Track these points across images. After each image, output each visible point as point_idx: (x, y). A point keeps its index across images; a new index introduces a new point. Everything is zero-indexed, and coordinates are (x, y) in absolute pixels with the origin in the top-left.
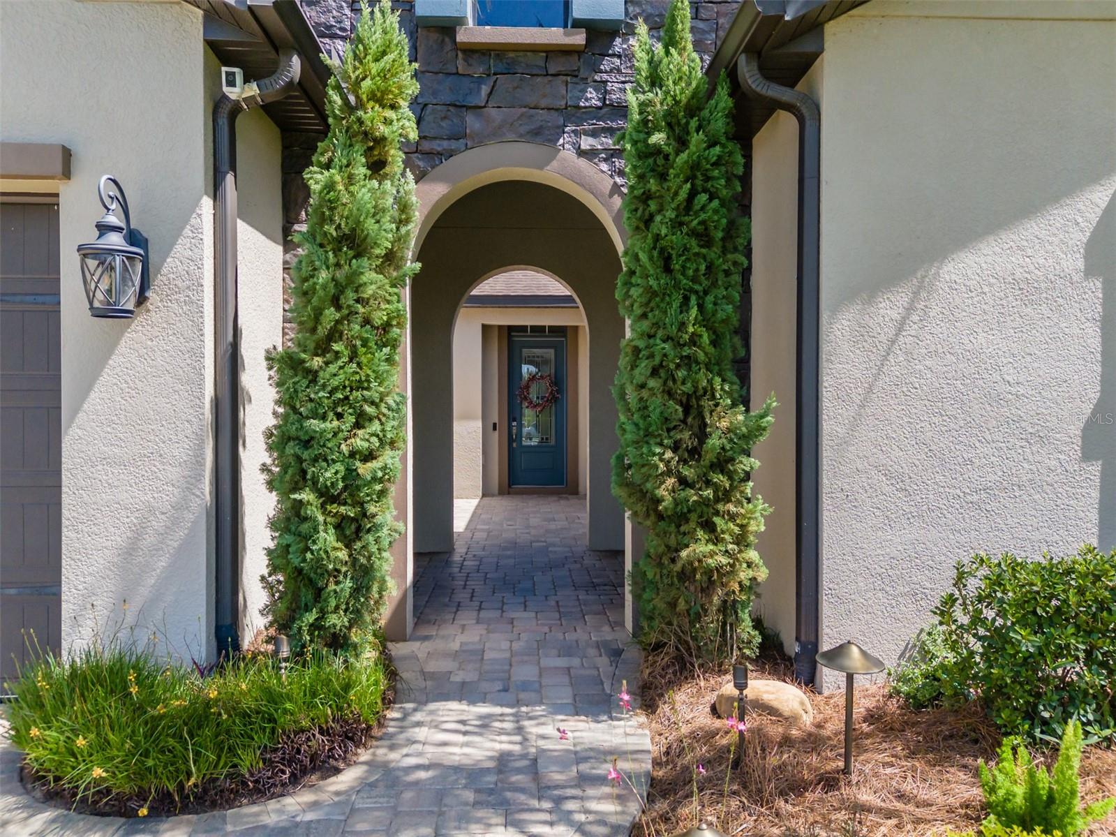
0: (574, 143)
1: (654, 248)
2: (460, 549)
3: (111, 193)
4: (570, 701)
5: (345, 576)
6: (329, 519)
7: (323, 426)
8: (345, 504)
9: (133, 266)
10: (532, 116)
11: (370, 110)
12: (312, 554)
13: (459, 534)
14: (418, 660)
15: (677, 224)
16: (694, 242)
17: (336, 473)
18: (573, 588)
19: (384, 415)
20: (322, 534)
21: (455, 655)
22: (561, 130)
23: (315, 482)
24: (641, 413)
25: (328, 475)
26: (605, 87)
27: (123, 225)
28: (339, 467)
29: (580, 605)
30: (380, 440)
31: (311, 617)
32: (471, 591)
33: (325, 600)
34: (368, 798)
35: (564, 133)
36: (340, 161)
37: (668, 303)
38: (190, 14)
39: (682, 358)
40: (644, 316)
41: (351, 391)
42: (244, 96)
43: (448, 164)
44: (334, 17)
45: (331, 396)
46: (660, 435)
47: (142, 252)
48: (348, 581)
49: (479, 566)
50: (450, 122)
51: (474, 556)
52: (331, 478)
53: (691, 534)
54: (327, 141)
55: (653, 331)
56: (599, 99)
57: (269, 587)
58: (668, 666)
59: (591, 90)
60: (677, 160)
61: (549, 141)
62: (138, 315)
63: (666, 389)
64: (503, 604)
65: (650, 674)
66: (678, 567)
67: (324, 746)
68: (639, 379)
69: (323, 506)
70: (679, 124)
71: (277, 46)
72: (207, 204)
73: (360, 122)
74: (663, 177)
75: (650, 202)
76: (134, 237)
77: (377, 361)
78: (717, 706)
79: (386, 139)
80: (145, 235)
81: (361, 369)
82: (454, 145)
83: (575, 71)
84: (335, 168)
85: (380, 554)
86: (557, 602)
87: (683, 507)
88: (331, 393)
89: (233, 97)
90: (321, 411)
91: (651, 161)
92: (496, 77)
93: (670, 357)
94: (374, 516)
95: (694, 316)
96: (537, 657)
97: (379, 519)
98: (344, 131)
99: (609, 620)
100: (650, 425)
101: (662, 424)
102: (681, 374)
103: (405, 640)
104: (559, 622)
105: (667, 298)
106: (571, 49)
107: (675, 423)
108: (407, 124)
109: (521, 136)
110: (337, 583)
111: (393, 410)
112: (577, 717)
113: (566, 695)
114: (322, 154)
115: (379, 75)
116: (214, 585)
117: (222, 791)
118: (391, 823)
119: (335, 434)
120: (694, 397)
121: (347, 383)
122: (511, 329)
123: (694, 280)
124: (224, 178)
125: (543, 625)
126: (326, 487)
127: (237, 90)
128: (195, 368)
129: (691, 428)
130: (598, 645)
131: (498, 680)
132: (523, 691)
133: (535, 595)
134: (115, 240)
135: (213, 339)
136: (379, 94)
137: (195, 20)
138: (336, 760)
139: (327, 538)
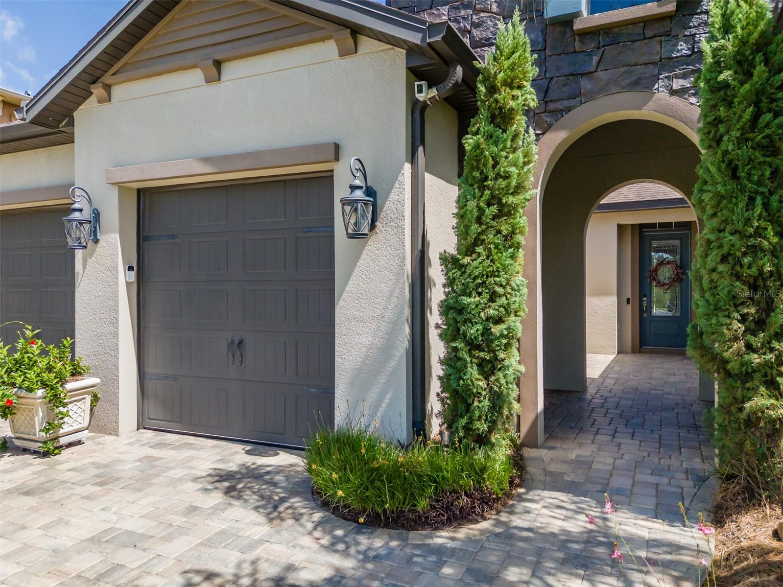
0: (667, 86)
1: (723, 161)
2: (591, 390)
3: (357, 167)
4: (652, 507)
5: (485, 398)
6: (474, 360)
7: (469, 300)
8: (484, 351)
9: (367, 208)
10: (633, 72)
11: (503, 93)
12: (464, 382)
13: (593, 380)
14: (544, 462)
15: (741, 141)
16: (757, 154)
17: (478, 330)
18: (677, 427)
19: (509, 293)
20: (469, 369)
21: (571, 462)
22: (656, 78)
23: (465, 335)
24: (711, 292)
25: (472, 331)
26: (694, 39)
27: (363, 185)
28: (480, 327)
29: (679, 440)
30: (506, 310)
31: (463, 421)
32: (593, 420)
33: (473, 412)
34: (493, 542)
35: (658, 79)
36: (483, 129)
37: (735, 204)
38: (399, 54)
39: (748, 247)
40: (714, 215)
41: (487, 277)
42: (428, 97)
43: (567, 117)
44: (491, 32)
45: (474, 281)
46: (728, 309)
47: (372, 200)
48: (487, 401)
49: (603, 403)
50: (569, 87)
51: (601, 396)
52: (474, 334)
53: (755, 390)
54: (476, 117)
55: (722, 227)
56: (689, 49)
57: (442, 400)
58: (739, 494)
59: (682, 43)
60: (741, 90)
61: (646, 87)
62: (371, 236)
63: (734, 272)
64: (616, 432)
65: (722, 497)
66: (743, 416)
67: (467, 504)
68: (710, 264)
69: (470, 351)
70: (747, 59)
71: (448, 63)
72: (407, 167)
73: (497, 101)
74: (730, 104)
75: (720, 126)
76: (370, 192)
77: (504, 258)
78: (779, 531)
79: (513, 109)
80: (375, 189)
81: (494, 263)
82: (572, 102)
83: (668, 31)
84: (481, 134)
85: (507, 385)
86: (660, 436)
87: (747, 367)
88: (475, 279)
89: (421, 99)
90: (468, 291)
91: (722, 93)
92: (603, 49)
93: (737, 247)
94: (503, 360)
95: (758, 213)
96: (633, 473)
97: (506, 363)
98: (486, 109)
99: (702, 454)
100: (719, 301)
101: (730, 300)
102: (746, 260)
103: (537, 448)
104: (658, 451)
105: (734, 200)
106: (663, 16)
107: (742, 300)
108: (529, 96)
109: (624, 87)
110: (480, 402)
111: (515, 290)
112: (655, 520)
113: (650, 503)
114: (474, 126)
115: (509, 68)
116: (411, 396)
117: (408, 519)
118: (504, 561)
119: (477, 306)
120: (760, 278)
121: (484, 273)
122: (642, 226)
123: (759, 183)
124: (417, 150)
125: (644, 451)
126: (472, 339)
127: (423, 95)
128: (400, 266)
129: (758, 303)
130: (687, 471)
131: (600, 484)
132: (617, 494)
133: (643, 429)
134: (359, 194)
135: (410, 248)
136: (509, 81)
137: (401, 57)
138: (477, 515)
139: (473, 372)
